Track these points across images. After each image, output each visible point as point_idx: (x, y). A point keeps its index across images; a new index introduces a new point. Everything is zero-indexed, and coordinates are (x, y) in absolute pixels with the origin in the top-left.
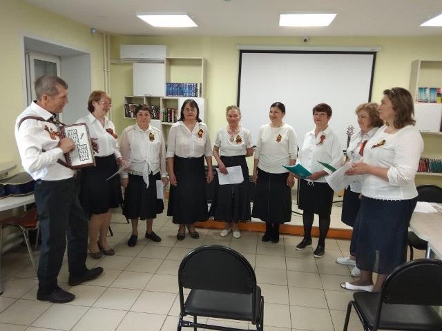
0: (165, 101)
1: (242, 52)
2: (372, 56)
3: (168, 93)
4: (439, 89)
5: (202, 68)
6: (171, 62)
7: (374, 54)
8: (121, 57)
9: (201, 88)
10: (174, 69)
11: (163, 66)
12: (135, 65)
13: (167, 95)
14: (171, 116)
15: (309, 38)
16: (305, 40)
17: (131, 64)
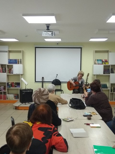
0: (8, 66)
2: (80, 49)
3: (9, 63)
4: (103, 60)
5: (21, 54)
6: (10, 52)
10: (11, 54)
11: (7, 53)
15: (59, 43)
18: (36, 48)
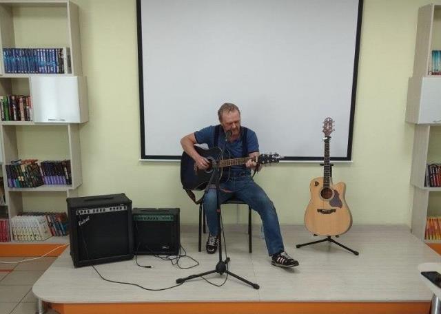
3: (9, 67)
5: (69, 19)
9: (69, 57)
13: (6, 72)
14: (18, 109)
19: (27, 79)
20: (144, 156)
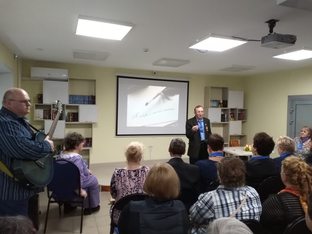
0: (68, 107)
1: (118, 77)
2: (187, 83)
4: (220, 101)
7: (188, 82)
8: (31, 76)
11: (67, 83)
12: (45, 82)
13: (70, 103)
15: (157, 72)
16: (155, 73)
17: (42, 81)
18: (119, 78)
19: (78, 106)
20: (117, 135)
